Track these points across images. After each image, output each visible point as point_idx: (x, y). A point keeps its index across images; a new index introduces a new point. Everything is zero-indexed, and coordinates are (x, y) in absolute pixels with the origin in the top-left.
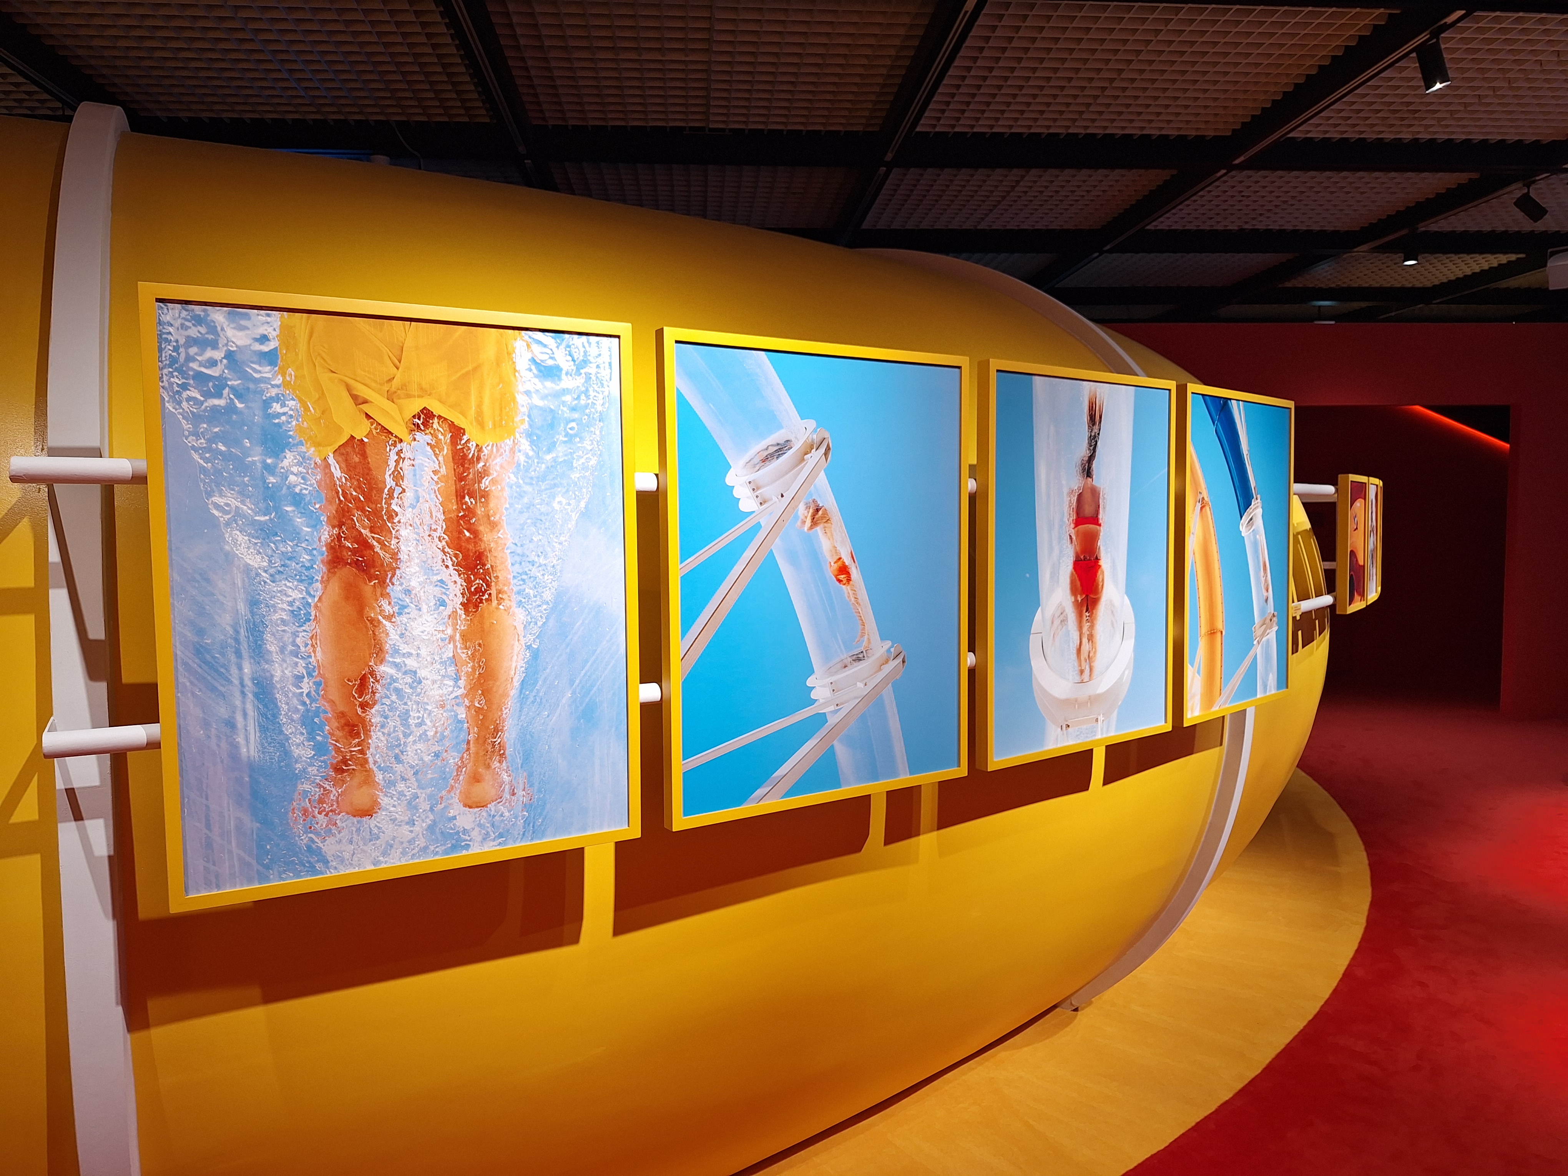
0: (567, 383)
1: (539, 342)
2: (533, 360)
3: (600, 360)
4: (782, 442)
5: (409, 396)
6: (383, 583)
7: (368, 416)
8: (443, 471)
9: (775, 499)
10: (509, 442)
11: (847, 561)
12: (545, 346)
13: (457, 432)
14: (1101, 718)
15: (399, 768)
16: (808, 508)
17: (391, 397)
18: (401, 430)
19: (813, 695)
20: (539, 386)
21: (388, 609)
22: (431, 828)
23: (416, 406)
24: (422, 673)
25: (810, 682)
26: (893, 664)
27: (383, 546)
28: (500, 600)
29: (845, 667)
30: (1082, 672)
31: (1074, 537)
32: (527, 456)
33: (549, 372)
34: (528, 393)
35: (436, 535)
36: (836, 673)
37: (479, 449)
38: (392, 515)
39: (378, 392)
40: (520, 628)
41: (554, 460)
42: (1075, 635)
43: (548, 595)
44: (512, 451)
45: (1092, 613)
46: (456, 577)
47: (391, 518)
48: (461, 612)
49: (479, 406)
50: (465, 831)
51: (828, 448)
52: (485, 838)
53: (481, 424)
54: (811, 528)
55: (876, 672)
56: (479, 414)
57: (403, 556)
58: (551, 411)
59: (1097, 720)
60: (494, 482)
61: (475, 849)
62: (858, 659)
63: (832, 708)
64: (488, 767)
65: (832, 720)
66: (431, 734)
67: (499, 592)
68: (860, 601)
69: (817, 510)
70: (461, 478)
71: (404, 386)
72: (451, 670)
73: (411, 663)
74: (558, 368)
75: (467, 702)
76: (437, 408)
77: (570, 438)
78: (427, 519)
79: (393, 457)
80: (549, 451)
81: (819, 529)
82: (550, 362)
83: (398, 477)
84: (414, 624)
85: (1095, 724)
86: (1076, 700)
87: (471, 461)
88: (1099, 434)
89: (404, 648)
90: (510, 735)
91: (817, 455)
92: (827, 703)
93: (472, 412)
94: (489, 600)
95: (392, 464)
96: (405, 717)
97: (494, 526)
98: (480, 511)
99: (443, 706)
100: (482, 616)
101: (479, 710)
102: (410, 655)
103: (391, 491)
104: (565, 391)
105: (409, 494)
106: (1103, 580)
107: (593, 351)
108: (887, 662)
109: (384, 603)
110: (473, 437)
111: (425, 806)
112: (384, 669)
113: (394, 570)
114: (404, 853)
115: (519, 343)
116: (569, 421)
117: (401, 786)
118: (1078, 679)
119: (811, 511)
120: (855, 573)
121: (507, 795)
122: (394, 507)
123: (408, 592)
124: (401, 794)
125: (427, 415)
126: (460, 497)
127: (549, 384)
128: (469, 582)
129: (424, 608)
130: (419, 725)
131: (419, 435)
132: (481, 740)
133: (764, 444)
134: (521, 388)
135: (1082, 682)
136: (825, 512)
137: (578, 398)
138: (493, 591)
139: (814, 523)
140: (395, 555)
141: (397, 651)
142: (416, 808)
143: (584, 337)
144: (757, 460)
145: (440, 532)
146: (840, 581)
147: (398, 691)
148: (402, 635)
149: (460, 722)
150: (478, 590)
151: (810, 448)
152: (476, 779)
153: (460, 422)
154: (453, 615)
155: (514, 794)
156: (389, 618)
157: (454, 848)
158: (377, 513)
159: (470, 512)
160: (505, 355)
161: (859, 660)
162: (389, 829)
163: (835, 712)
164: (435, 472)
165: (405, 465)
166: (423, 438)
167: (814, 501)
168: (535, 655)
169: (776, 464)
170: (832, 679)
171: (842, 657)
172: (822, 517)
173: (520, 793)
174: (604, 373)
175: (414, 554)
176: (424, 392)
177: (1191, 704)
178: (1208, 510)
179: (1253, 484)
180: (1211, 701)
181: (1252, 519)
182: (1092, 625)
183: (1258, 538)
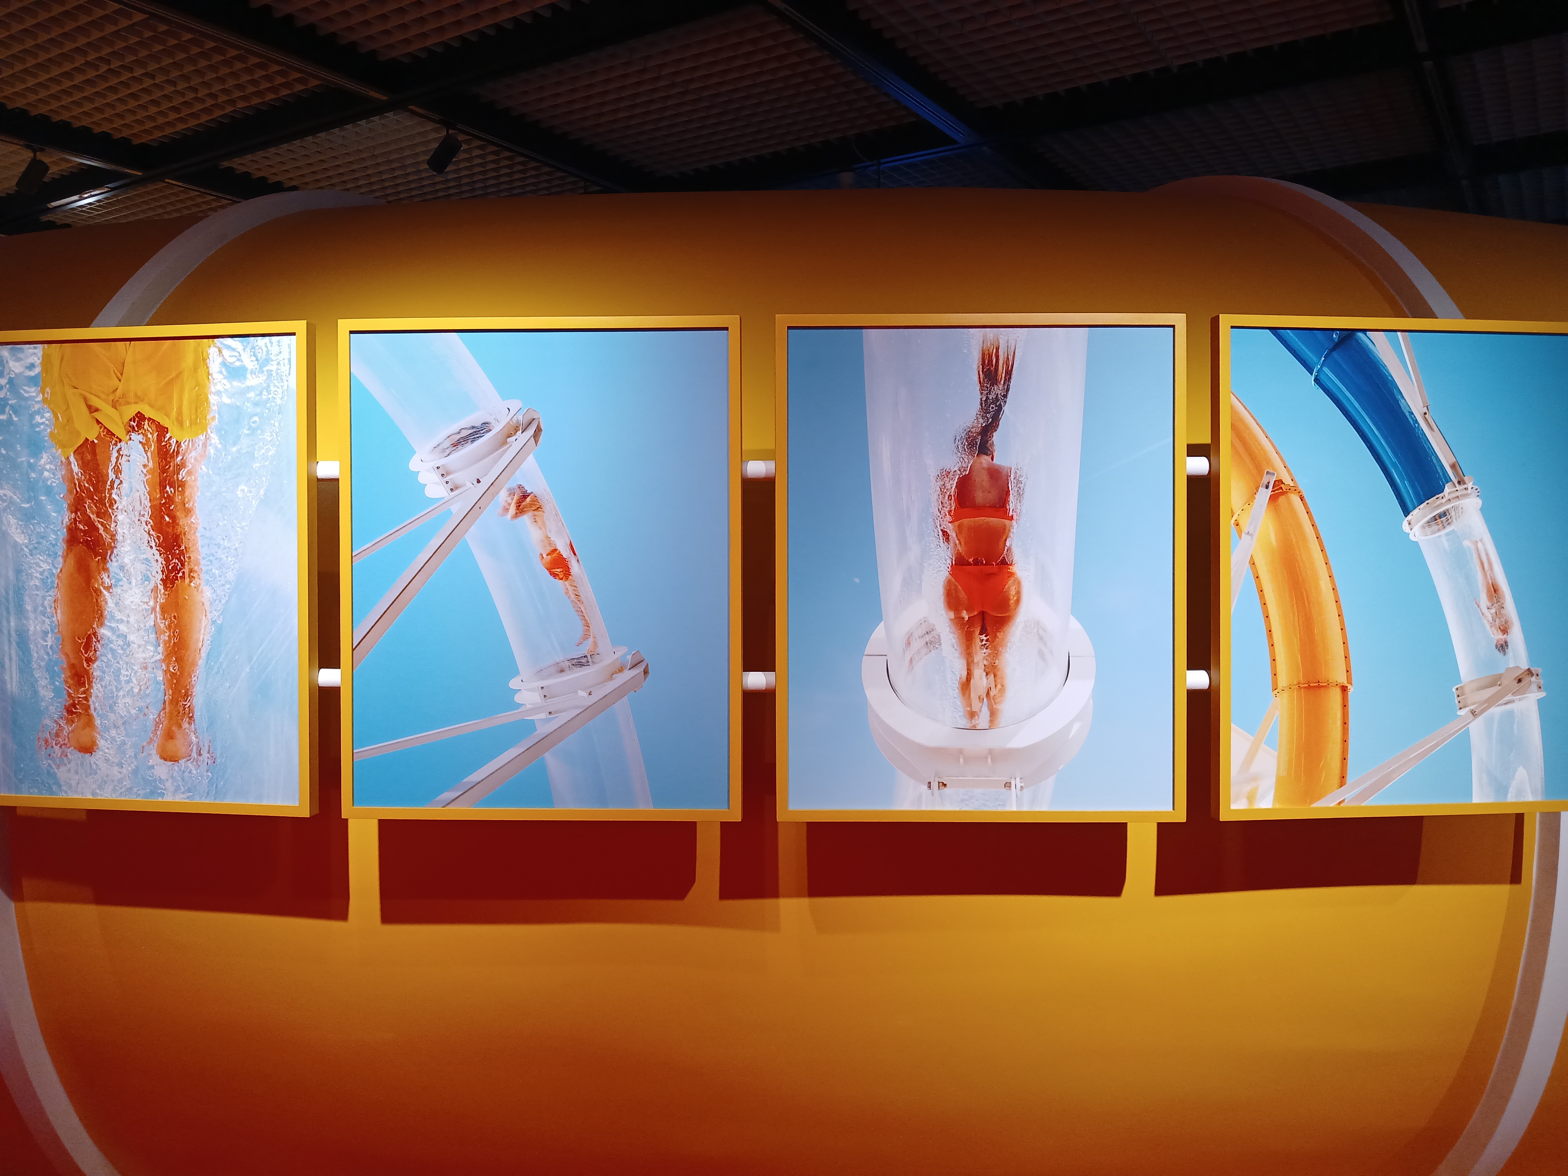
0: (252, 381)
1: (229, 347)
2: (224, 364)
3: (280, 357)
4: (478, 424)
5: (128, 403)
6: (104, 560)
7: (98, 422)
8: (151, 465)
9: (469, 485)
10: (202, 437)
11: (566, 553)
12: (234, 350)
13: (162, 431)
14: (1017, 782)
15: (112, 716)
16: (511, 493)
17: (115, 405)
18: (119, 431)
19: (518, 698)
20: (228, 386)
21: (107, 580)
22: (135, 772)
23: (131, 411)
24: (131, 638)
25: (514, 684)
26: (628, 674)
27: (106, 529)
28: (192, 578)
29: (562, 671)
30: (972, 715)
31: (953, 534)
32: (216, 448)
33: (235, 372)
34: (218, 393)
35: (143, 519)
36: (550, 676)
37: (178, 444)
38: (112, 502)
39: (105, 401)
40: (207, 604)
41: (239, 451)
42: (958, 667)
43: (231, 576)
44: (205, 445)
45: (996, 637)
46: (157, 556)
47: (111, 505)
48: (161, 587)
49: (180, 408)
50: (161, 780)
51: (538, 430)
52: (177, 790)
53: (181, 423)
54: (516, 516)
55: (606, 681)
56: (180, 413)
57: (119, 537)
58: (237, 407)
59: (1008, 785)
60: (189, 473)
61: (168, 798)
62: (580, 663)
63: (543, 716)
64: (180, 726)
65: (543, 730)
66: (136, 690)
67: (191, 571)
68: (582, 597)
69: (525, 496)
70: (163, 470)
71: (124, 395)
72: (153, 636)
73: (123, 628)
74: (244, 369)
75: (164, 667)
76: (148, 412)
77: (253, 431)
78: (138, 507)
79: (115, 454)
80: (235, 444)
81: (526, 519)
82: (238, 364)
83: (118, 471)
85: (1004, 790)
86: (961, 751)
87: (172, 457)
88: (1005, 396)
89: (118, 616)
90: (198, 700)
91: (523, 438)
92: (536, 710)
93: (174, 413)
94: (183, 577)
95: (114, 460)
96: (117, 674)
97: (188, 512)
98: (178, 499)
99: (146, 668)
100: (177, 591)
101: (173, 675)
102: (121, 621)
103: (113, 482)
104: (249, 389)
105: (125, 485)
106: (1018, 593)
107: (274, 349)
108: (621, 670)
109: (105, 576)
110: (174, 435)
111: (130, 752)
112: (103, 632)
113: (112, 548)
114: (114, 790)
115: (212, 350)
116: (251, 416)
117: (113, 732)
118: (964, 722)
119: (516, 498)
120: (575, 567)
121: (194, 755)
122: (114, 496)
123: (122, 568)
124: (113, 739)
125: (140, 418)
126: (163, 487)
127: (235, 384)
128: (167, 560)
129: (134, 581)
130: (128, 682)
131: (134, 436)
132: (174, 702)
133: (455, 428)
134: (213, 389)
135: (974, 728)
136: (535, 500)
137: (261, 394)
138: (186, 570)
139: (520, 509)
140: (113, 536)
141: (113, 617)
142: (124, 753)
143: (267, 338)
144: (447, 444)
145: (147, 518)
146: (555, 575)
147: (113, 651)
148: (117, 604)
149: (158, 683)
150: (175, 568)
151: (513, 430)
152: (169, 735)
153: (165, 422)
154: (155, 589)
155: (200, 755)
156: (108, 588)
157: (152, 793)
158: (102, 501)
159: (170, 499)
160: (202, 360)
161: (581, 665)
162: (103, 766)
163: (547, 721)
164: (145, 466)
165: (123, 461)
166: (137, 437)
167: (520, 487)
168: (220, 630)
169: (469, 449)
170: (544, 683)
171: (558, 660)
172: (531, 505)
173: (205, 754)
174: (284, 369)
175: (127, 536)
176: (139, 399)
177: (1248, 788)
178: (1295, 499)
179: (1445, 458)
180: (1311, 792)
181: (1444, 514)
182: (995, 653)
183: (1466, 543)
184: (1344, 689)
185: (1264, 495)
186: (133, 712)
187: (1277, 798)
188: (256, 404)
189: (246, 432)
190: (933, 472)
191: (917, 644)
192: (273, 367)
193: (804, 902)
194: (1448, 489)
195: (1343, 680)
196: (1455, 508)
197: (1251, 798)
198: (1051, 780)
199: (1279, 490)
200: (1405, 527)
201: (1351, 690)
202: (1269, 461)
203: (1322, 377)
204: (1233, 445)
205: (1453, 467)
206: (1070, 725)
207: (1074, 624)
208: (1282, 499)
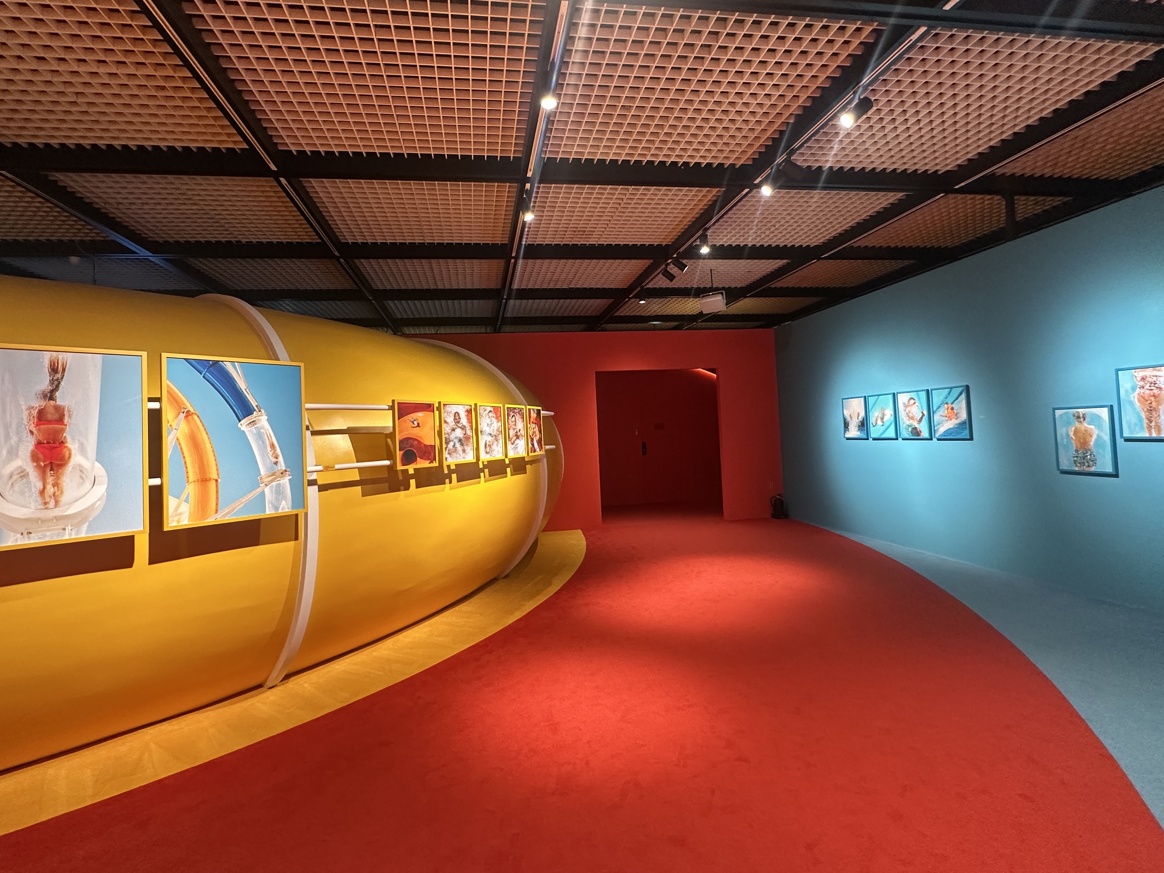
14: (69, 528)
30: (46, 503)
31: (35, 432)
42: (38, 485)
45: (58, 472)
59: (64, 529)
85: (62, 531)
86: (39, 518)
88: (62, 378)
106: (70, 454)
118: (41, 507)
135: (47, 508)
177: (176, 518)
178: (195, 417)
179: (254, 404)
180: (204, 516)
181: (254, 421)
182: (58, 478)
183: (262, 431)
184: (217, 480)
185: (182, 416)
187: (189, 521)
191: (16, 477)
194: (255, 413)
195: (216, 477)
197: (178, 522)
198: (86, 525)
200: (239, 426)
201: (219, 480)
202: (184, 404)
203: (206, 376)
204: (168, 398)
205: (257, 406)
206: (95, 503)
207: (97, 464)
208: (190, 417)
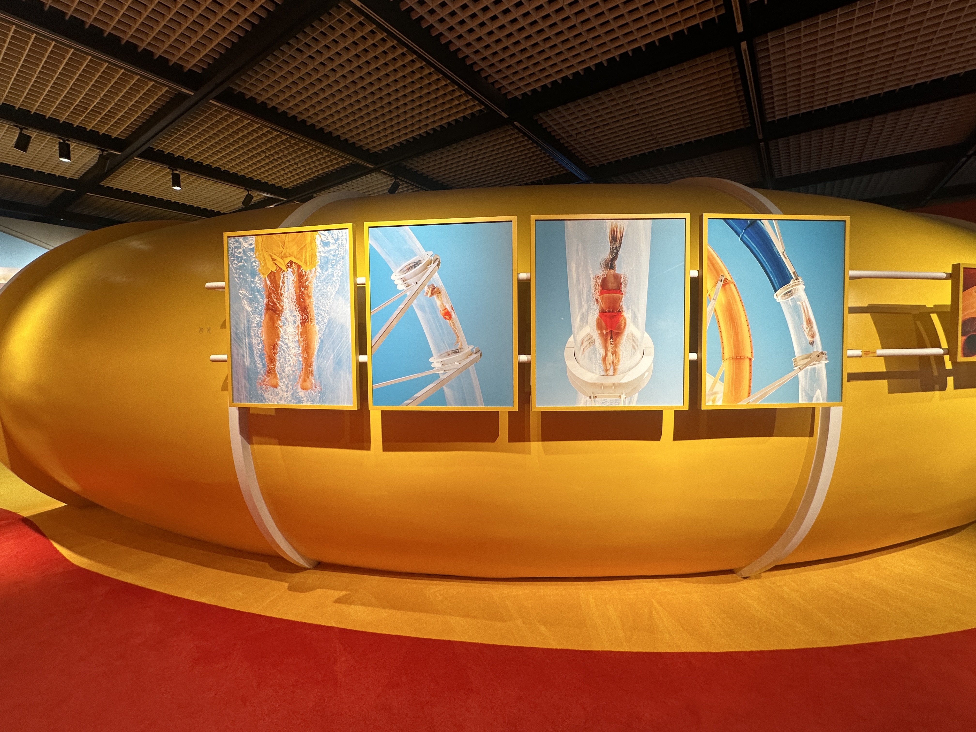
0: (332, 247)
1: (323, 234)
3: (343, 238)
4: (416, 261)
5: (286, 257)
6: (279, 316)
7: (276, 264)
8: (295, 280)
9: (413, 284)
10: (314, 269)
11: (450, 310)
12: (325, 235)
13: (299, 267)
14: (624, 396)
15: (283, 374)
16: (429, 287)
17: (282, 258)
18: (284, 268)
19: (432, 365)
20: (323, 249)
21: (281, 324)
22: (292, 394)
23: (287, 260)
24: (290, 345)
25: (431, 360)
26: (474, 356)
27: (280, 305)
28: (311, 322)
29: (449, 355)
30: (607, 370)
31: (600, 300)
32: (320, 273)
33: (326, 244)
34: (320, 252)
35: (293, 300)
36: (444, 357)
37: (305, 272)
38: (282, 294)
39: (278, 256)
40: (317, 331)
42: (602, 352)
44: (315, 272)
45: (616, 340)
46: (299, 314)
47: (281, 296)
48: (300, 326)
49: (305, 258)
50: (302, 398)
51: (439, 263)
52: (308, 400)
53: (306, 264)
54: (431, 296)
55: (465, 359)
56: (306, 260)
57: (284, 307)
58: (327, 257)
59: (620, 397)
60: (310, 283)
61: (305, 404)
62: (456, 352)
63: (442, 372)
64: (308, 377)
65: (442, 377)
66: (292, 364)
67: (311, 319)
68: (456, 327)
69: (434, 289)
70: (300, 282)
71: (285, 254)
72: (297, 344)
73: (287, 341)
74: (329, 242)
75: (302, 355)
76: (294, 260)
77: (333, 266)
78: (291, 296)
79: (282, 276)
80: (326, 271)
81: (435, 297)
83: (283, 283)
84: (287, 329)
86: (602, 384)
87: (303, 276)
88: (620, 246)
89: (285, 337)
90: (315, 367)
91: (433, 266)
92: (440, 369)
93: (303, 260)
94: (308, 322)
95: (282, 278)
96: (285, 358)
97: (309, 297)
98: (306, 292)
99: (295, 356)
100: (306, 327)
101: (305, 358)
102: (286, 339)
103: (282, 287)
104: (331, 250)
105: (286, 288)
106: (625, 323)
107: (340, 235)
108: (471, 355)
109: (279, 322)
110: (304, 268)
111: (290, 387)
112: (279, 342)
113: (282, 312)
114: (285, 401)
115: (317, 236)
116: (332, 260)
117: (284, 380)
118: (603, 373)
119: (431, 289)
120: (453, 315)
121: (314, 388)
122: (282, 292)
123: (286, 319)
124: (284, 382)
125: (291, 262)
126: (300, 288)
127: (326, 248)
128: (302, 315)
129: (290, 324)
130: (289, 361)
131: (289, 269)
132: (306, 368)
133: (408, 263)
134: (318, 251)
135: (607, 375)
136: (438, 289)
137: (335, 252)
138: (309, 319)
139: (432, 294)
140: (282, 307)
141: (283, 337)
142: (288, 387)
143: (337, 231)
144: (405, 269)
145: (294, 300)
146: (446, 318)
147: (283, 350)
148: (284, 332)
149: (300, 361)
150: (305, 318)
151: (429, 263)
152: (305, 381)
153: (300, 264)
154: (298, 326)
155: (316, 388)
156: (281, 327)
157: (299, 402)
158: (278, 294)
159: (303, 293)
160: (313, 240)
161: (456, 353)
162: (281, 392)
163: (443, 374)
164: (293, 280)
165: (285, 279)
166: (290, 270)
167: (432, 285)
168: (322, 341)
169: (413, 270)
170: (442, 360)
171: (447, 351)
172: (436, 292)
173: (318, 387)
174: (344, 242)
175: (288, 307)
176: (290, 255)
177: (712, 397)
178: (732, 286)
179: (791, 270)
180: (737, 398)
181: (790, 291)
182: (616, 347)
183: (798, 303)
184: (750, 359)
185: (720, 284)
186: (291, 372)
187: (723, 401)
188: (334, 256)
189: (330, 266)
190: (592, 276)
191: (586, 343)
192: (340, 241)
193: (540, 443)
194: (792, 281)
195: (749, 355)
196: (795, 289)
197: (713, 401)
198: (637, 395)
199: (726, 282)
200: (775, 297)
201: (753, 359)
202: (722, 271)
203: (743, 238)
204: (708, 265)
205: (794, 273)
206: (644, 374)
207: (646, 335)
208: (727, 286)
